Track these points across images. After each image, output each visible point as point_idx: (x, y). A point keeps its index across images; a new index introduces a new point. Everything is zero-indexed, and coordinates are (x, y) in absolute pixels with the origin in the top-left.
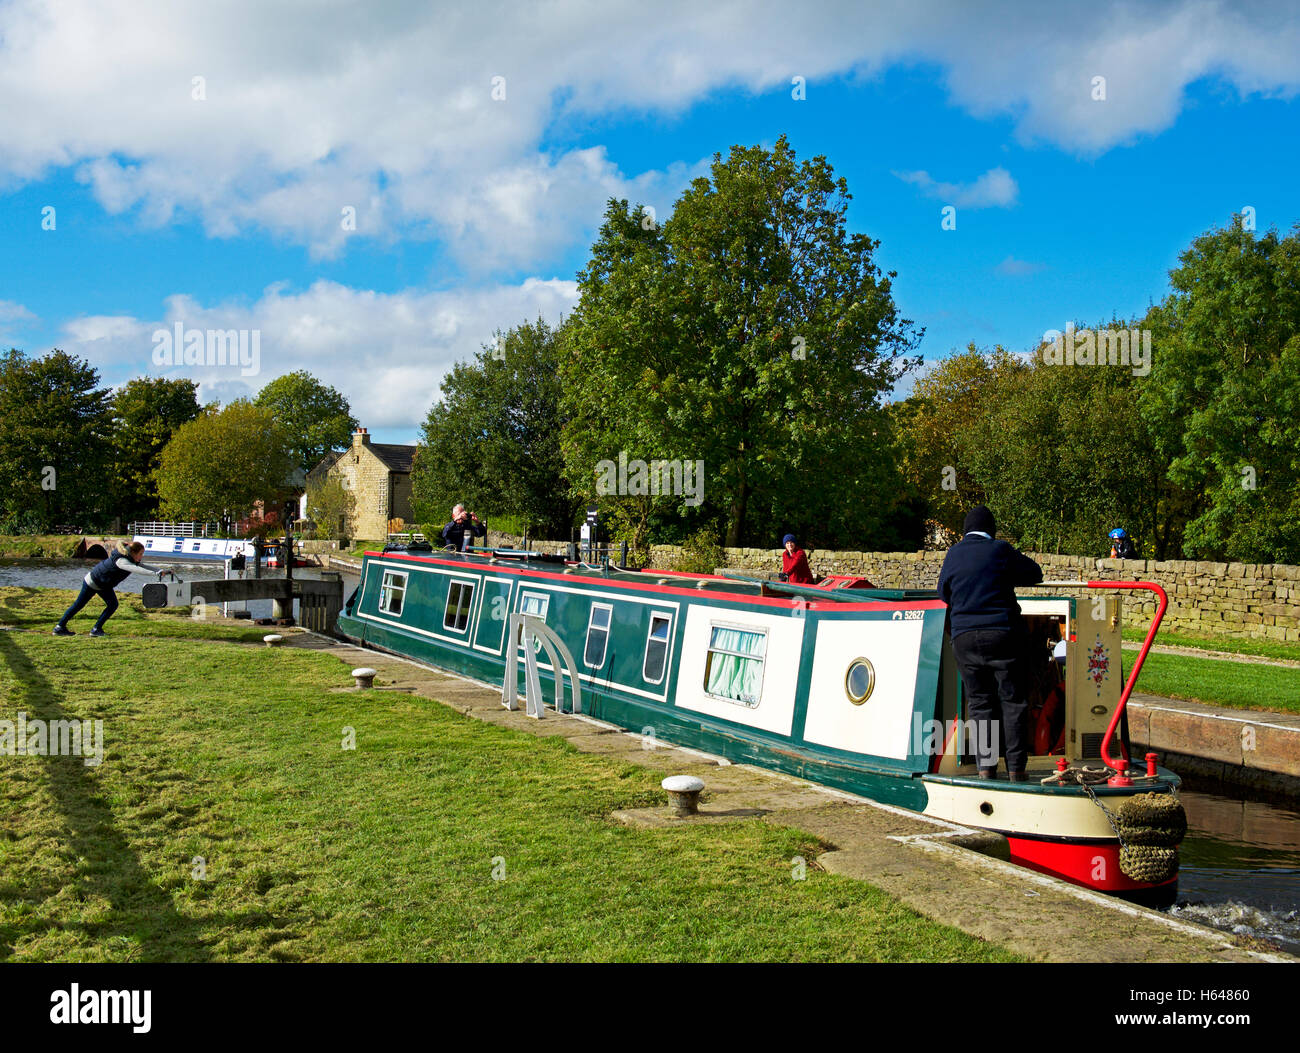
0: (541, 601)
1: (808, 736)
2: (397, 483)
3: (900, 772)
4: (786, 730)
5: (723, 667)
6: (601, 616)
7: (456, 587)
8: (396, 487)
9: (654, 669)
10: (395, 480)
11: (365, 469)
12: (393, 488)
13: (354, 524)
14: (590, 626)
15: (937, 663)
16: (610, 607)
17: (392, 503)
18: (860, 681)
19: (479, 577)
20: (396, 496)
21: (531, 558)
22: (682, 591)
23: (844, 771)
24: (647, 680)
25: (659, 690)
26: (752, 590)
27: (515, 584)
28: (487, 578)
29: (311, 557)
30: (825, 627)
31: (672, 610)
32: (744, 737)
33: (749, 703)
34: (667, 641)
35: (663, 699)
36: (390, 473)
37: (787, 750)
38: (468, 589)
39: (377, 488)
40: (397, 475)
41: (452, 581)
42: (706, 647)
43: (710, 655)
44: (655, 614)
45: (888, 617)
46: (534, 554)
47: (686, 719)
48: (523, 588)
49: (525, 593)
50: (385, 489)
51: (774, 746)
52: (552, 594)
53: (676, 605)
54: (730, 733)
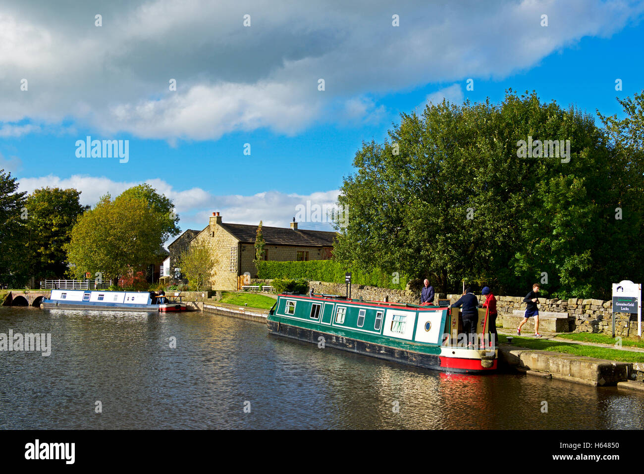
0: (343, 309)
1: (416, 340)
2: (243, 250)
3: (435, 346)
4: (411, 339)
5: (396, 325)
6: (362, 313)
7: (314, 306)
8: (243, 253)
9: (378, 326)
10: (242, 248)
11: (219, 241)
12: (241, 254)
13: (212, 279)
14: (359, 316)
15: (445, 322)
16: (365, 311)
17: (240, 264)
18: (428, 326)
19: (323, 303)
20: (242, 260)
21: (336, 297)
22: (386, 306)
23: (424, 347)
24: (375, 329)
25: (379, 331)
26: (404, 306)
27: (335, 304)
28: (325, 303)
29: (189, 304)
30: (420, 314)
31: (383, 311)
32: (401, 341)
33: (402, 333)
34: (381, 319)
35: (380, 334)
36: (239, 243)
37: (411, 343)
38: (319, 306)
39: (229, 254)
40: (243, 245)
41: (313, 304)
42: (392, 320)
43: (393, 322)
44: (378, 312)
45: (435, 312)
46: (338, 296)
47: (386, 338)
48: (337, 306)
49: (338, 307)
50: (235, 255)
51: (408, 342)
52: (347, 307)
53: (384, 310)
54: (397, 340)
